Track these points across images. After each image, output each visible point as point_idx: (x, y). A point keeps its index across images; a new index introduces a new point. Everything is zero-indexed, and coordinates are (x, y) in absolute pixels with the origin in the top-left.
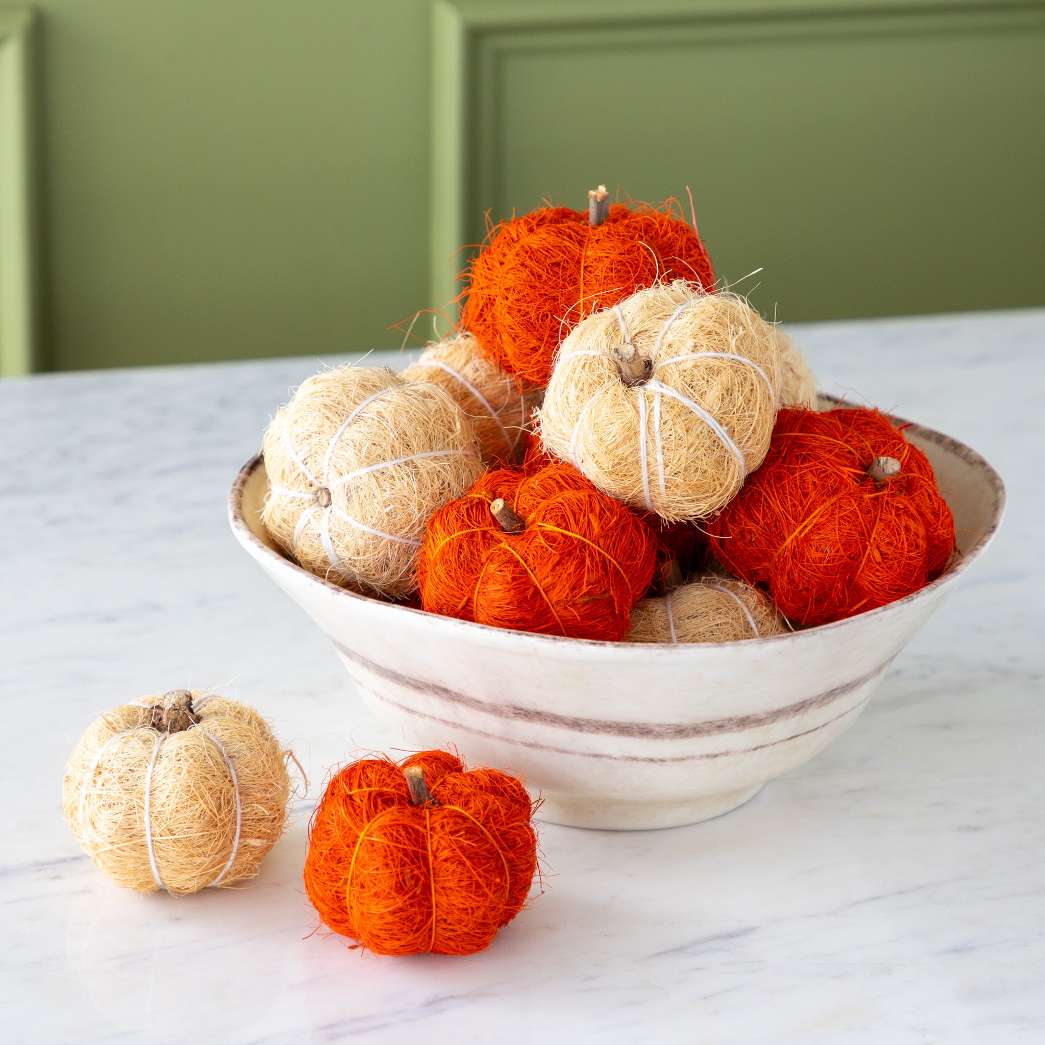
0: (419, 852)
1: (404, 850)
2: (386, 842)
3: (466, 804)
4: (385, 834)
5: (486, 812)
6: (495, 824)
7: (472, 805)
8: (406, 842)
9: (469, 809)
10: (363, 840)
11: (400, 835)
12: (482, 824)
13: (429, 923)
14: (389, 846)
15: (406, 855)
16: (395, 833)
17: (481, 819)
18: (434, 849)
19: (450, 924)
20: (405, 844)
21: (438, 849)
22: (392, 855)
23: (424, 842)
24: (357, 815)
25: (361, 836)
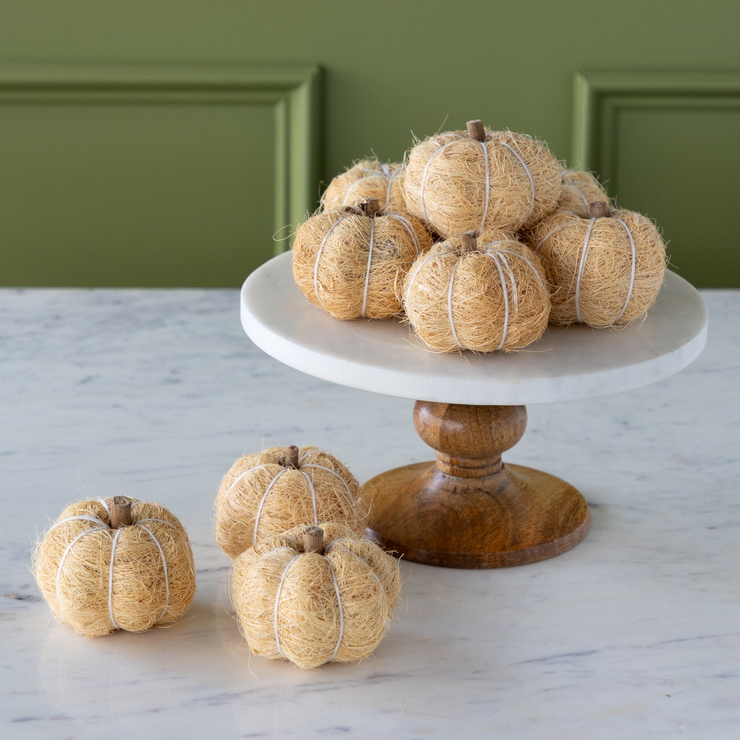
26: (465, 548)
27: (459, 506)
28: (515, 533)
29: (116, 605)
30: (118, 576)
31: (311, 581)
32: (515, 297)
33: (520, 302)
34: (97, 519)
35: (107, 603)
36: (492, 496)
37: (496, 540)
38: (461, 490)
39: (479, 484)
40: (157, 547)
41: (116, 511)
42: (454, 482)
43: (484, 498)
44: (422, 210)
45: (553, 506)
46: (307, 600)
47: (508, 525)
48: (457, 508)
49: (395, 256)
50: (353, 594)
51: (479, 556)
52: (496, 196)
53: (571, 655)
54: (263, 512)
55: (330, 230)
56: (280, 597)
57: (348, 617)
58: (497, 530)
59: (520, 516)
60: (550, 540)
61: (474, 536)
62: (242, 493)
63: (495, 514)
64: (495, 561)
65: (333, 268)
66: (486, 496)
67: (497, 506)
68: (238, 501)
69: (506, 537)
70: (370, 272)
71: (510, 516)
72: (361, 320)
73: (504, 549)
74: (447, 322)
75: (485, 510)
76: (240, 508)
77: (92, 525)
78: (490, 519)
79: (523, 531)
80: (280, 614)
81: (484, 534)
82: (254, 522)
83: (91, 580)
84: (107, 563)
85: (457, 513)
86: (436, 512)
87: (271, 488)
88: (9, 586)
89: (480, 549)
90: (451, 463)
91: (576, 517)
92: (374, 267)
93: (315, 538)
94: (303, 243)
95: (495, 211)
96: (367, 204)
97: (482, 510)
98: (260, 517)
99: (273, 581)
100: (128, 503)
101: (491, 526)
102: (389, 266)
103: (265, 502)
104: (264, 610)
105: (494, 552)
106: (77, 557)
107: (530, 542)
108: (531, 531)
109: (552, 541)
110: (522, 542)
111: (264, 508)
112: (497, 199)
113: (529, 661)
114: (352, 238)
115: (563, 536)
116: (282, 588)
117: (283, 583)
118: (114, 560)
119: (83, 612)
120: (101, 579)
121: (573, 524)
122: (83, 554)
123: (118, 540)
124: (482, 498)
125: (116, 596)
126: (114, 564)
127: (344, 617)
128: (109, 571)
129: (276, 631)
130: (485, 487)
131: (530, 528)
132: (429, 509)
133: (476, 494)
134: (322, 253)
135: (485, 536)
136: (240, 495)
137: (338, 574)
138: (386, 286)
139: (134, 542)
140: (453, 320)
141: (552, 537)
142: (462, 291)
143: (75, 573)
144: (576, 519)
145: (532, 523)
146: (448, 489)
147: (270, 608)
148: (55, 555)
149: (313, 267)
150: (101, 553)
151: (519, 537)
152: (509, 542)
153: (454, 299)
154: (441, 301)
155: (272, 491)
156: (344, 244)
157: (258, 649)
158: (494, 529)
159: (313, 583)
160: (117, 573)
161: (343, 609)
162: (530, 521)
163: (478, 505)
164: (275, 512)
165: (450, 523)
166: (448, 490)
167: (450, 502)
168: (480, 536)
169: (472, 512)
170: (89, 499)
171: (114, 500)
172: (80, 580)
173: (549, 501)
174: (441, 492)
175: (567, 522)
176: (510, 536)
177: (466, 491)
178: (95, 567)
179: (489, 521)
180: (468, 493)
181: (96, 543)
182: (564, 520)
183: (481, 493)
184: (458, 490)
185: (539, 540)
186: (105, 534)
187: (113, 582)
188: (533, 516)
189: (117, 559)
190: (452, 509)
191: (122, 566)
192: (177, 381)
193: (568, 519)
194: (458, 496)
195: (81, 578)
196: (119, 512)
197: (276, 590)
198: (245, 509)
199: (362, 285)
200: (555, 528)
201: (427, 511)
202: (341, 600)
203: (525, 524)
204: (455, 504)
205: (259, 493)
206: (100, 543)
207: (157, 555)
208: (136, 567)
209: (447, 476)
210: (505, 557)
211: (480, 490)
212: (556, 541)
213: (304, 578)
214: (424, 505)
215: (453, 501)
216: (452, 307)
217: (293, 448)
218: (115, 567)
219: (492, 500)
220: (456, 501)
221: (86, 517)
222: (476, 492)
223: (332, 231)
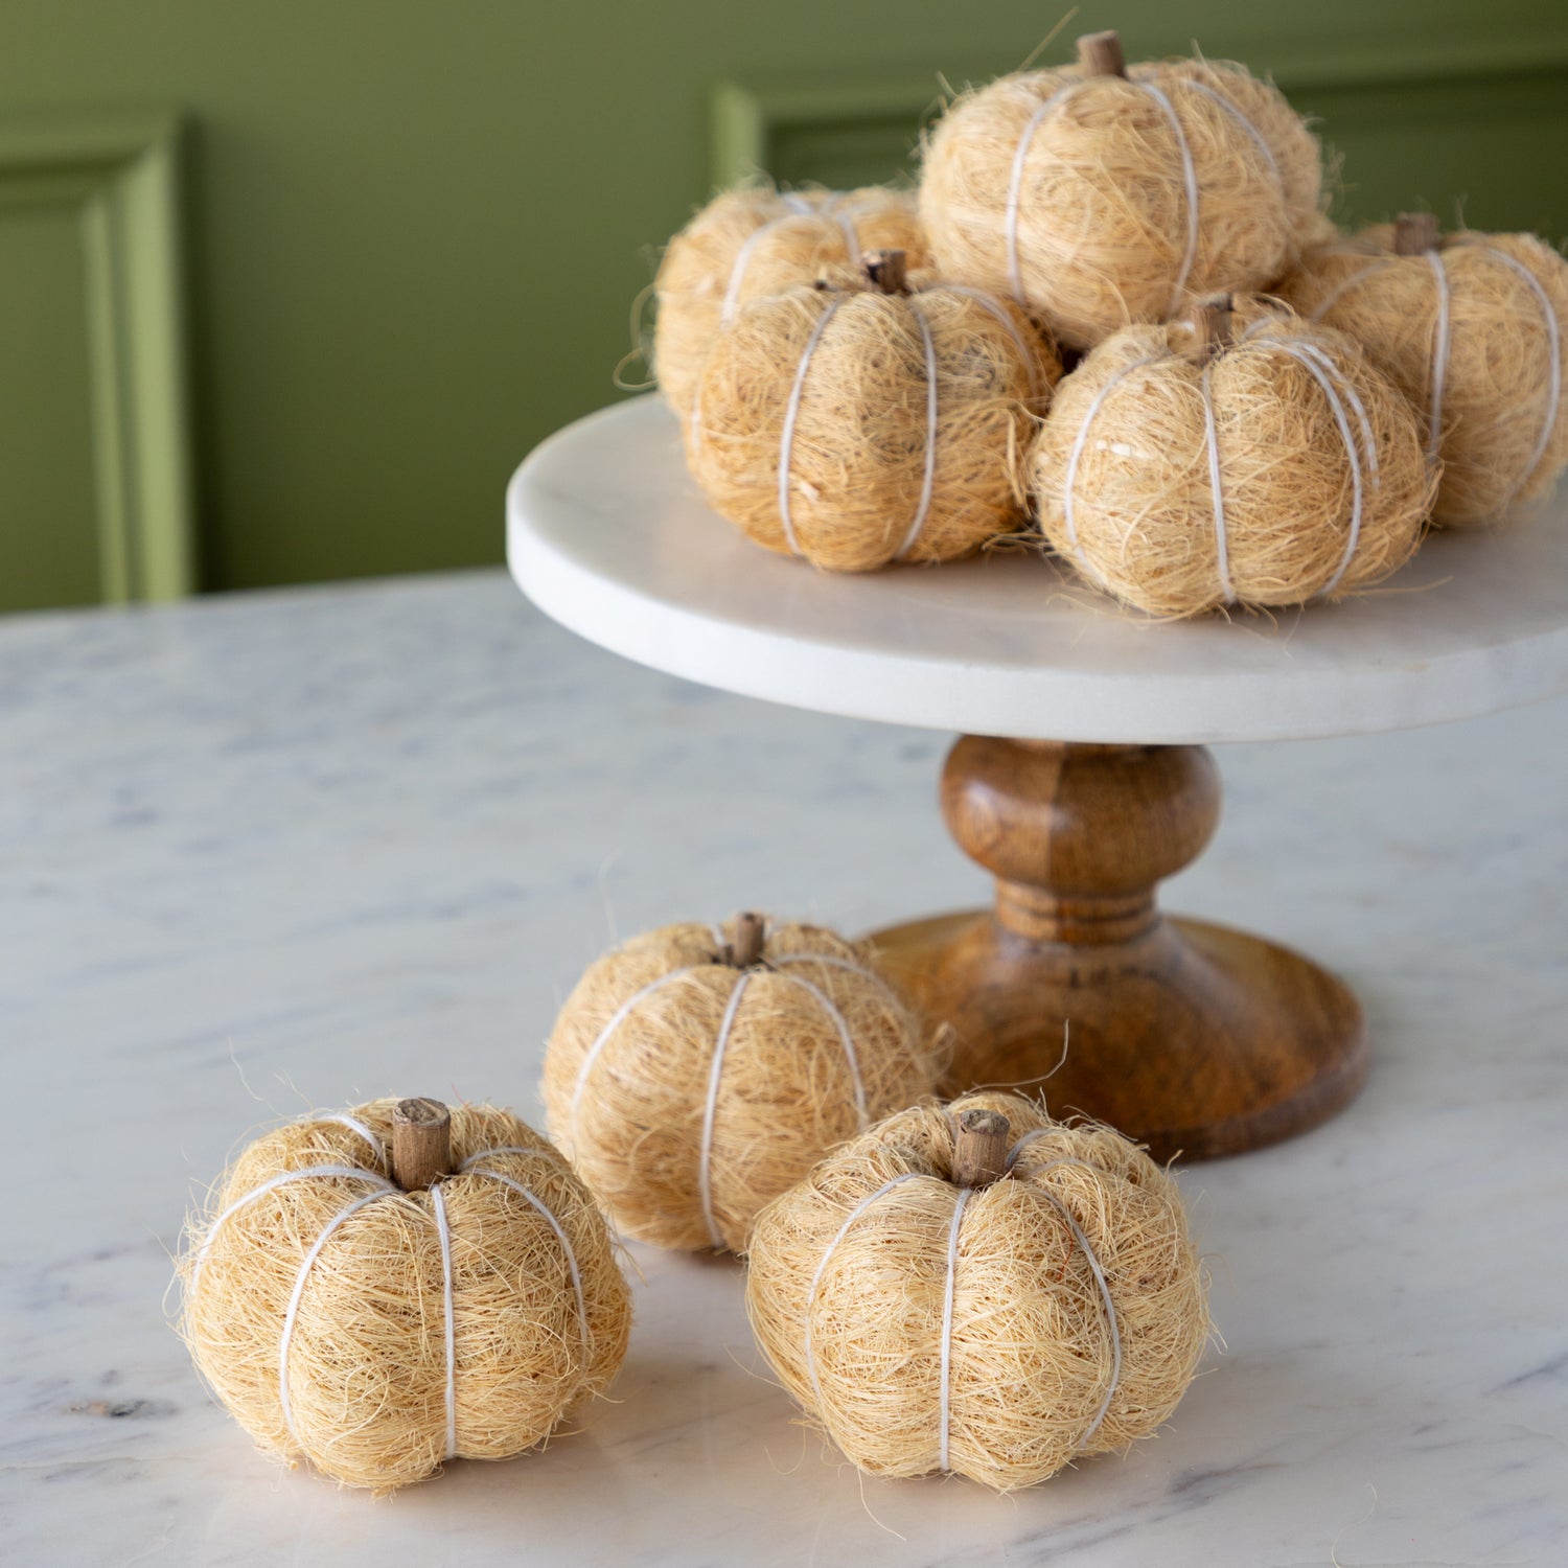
27: (1096, 1016)
29: (466, 1398)
30: (471, 1317)
31: (1040, 1256)
32: (1371, 451)
33: (1381, 462)
34: (358, 1170)
35: (440, 1397)
36: (1165, 983)
38: (1090, 976)
39: (1127, 957)
40: (549, 1224)
41: (418, 1140)
42: (1066, 960)
43: (1147, 989)
44: (1010, 271)
46: (1048, 1309)
48: (1093, 1022)
49: (996, 388)
50: (1139, 1273)
52: (1214, 212)
54: (723, 1092)
55: (814, 337)
56: (953, 1313)
57: (1130, 1337)
61: (1163, 1083)
62: (654, 1052)
65: (846, 435)
66: (1152, 985)
68: (646, 1073)
69: (1236, 1075)
70: (937, 434)
71: (1219, 1024)
72: (898, 565)
74: (1209, 534)
75: (1159, 1018)
76: (656, 1089)
77: (353, 1186)
78: (1179, 1037)
79: (1264, 1057)
80: (959, 1358)
81: (1184, 1077)
82: (699, 1121)
83: (397, 1338)
84: (436, 1288)
85: (1097, 1035)
87: (732, 1028)
88: (66, 1382)
89: (1195, 1114)
90: (1059, 915)
92: (946, 420)
93: (995, 1139)
94: (742, 380)
95: (1215, 249)
96: (883, 266)
97: (1151, 1017)
98: (717, 1107)
99: (926, 1272)
100: (441, 1116)
101: (1190, 1055)
102: (984, 414)
103: (724, 1064)
104: (912, 1352)
105: (1232, 1117)
106: (347, 1281)
108: (1279, 1054)
110: (1279, 1083)
111: (725, 1082)
112: (1214, 219)
114: (885, 348)
116: (955, 1287)
117: (954, 1271)
118: (452, 1273)
119: (382, 1430)
120: (423, 1332)
122: (365, 1270)
123: (447, 1218)
124: (1143, 992)
125: (469, 1373)
126: (455, 1287)
127: (1122, 1341)
128: (441, 1306)
129: (944, 1404)
130: (1143, 963)
131: (1273, 1047)
132: (1023, 1033)
133: (1128, 982)
134: (802, 398)
135: (1189, 1078)
136: (649, 1055)
137: (1089, 1229)
138: (981, 467)
139: (495, 1217)
140: (1226, 526)
142: (1250, 447)
143: (347, 1326)
145: (1269, 1036)
147: (927, 1345)
148: (267, 1284)
149: (776, 438)
150: (415, 1260)
151: (1265, 1071)
152: (1249, 1085)
153: (1225, 471)
154: (1190, 480)
155: (736, 1035)
156: (870, 366)
157: (876, 1459)
158: (1198, 1059)
159: (1045, 1260)
160: (467, 1309)
161: (1117, 1317)
162: (1265, 1033)
163: (1140, 1009)
164: (761, 1089)
168: (1176, 1081)
169: (1132, 1027)
170: (307, 1119)
171: (404, 1112)
172: (366, 1344)
174: (1035, 986)
176: (1244, 1074)
178: (400, 1302)
179: (1180, 1041)
180: (1108, 981)
181: (390, 1235)
183: (1139, 978)
184: (1083, 977)
186: (402, 1205)
187: (456, 1335)
189: (459, 1271)
191: (476, 1290)
192: (149, 816)
194: (1085, 993)
195: (366, 1337)
196: (425, 1141)
197: (939, 1294)
198: (669, 1090)
199: (919, 472)
201: (1019, 1039)
202: (1111, 1294)
203: (1258, 1040)
204: (1088, 1014)
205: (704, 1046)
206: (404, 1235)
207: (553, 1243)
208: (515, 1285)
209: (1047, 948)
210: (1258, 1125)
211: (1133, 971)
212: (1344, 1069)
213: (1020, 1251)
214: (1003, 1024)
216: (1224, 491)
217: (750, 918)
218: (458, 1295)
219: (1168, 993)
221: (329, 1169)
222: (1127, 977)
223: (819, 339)
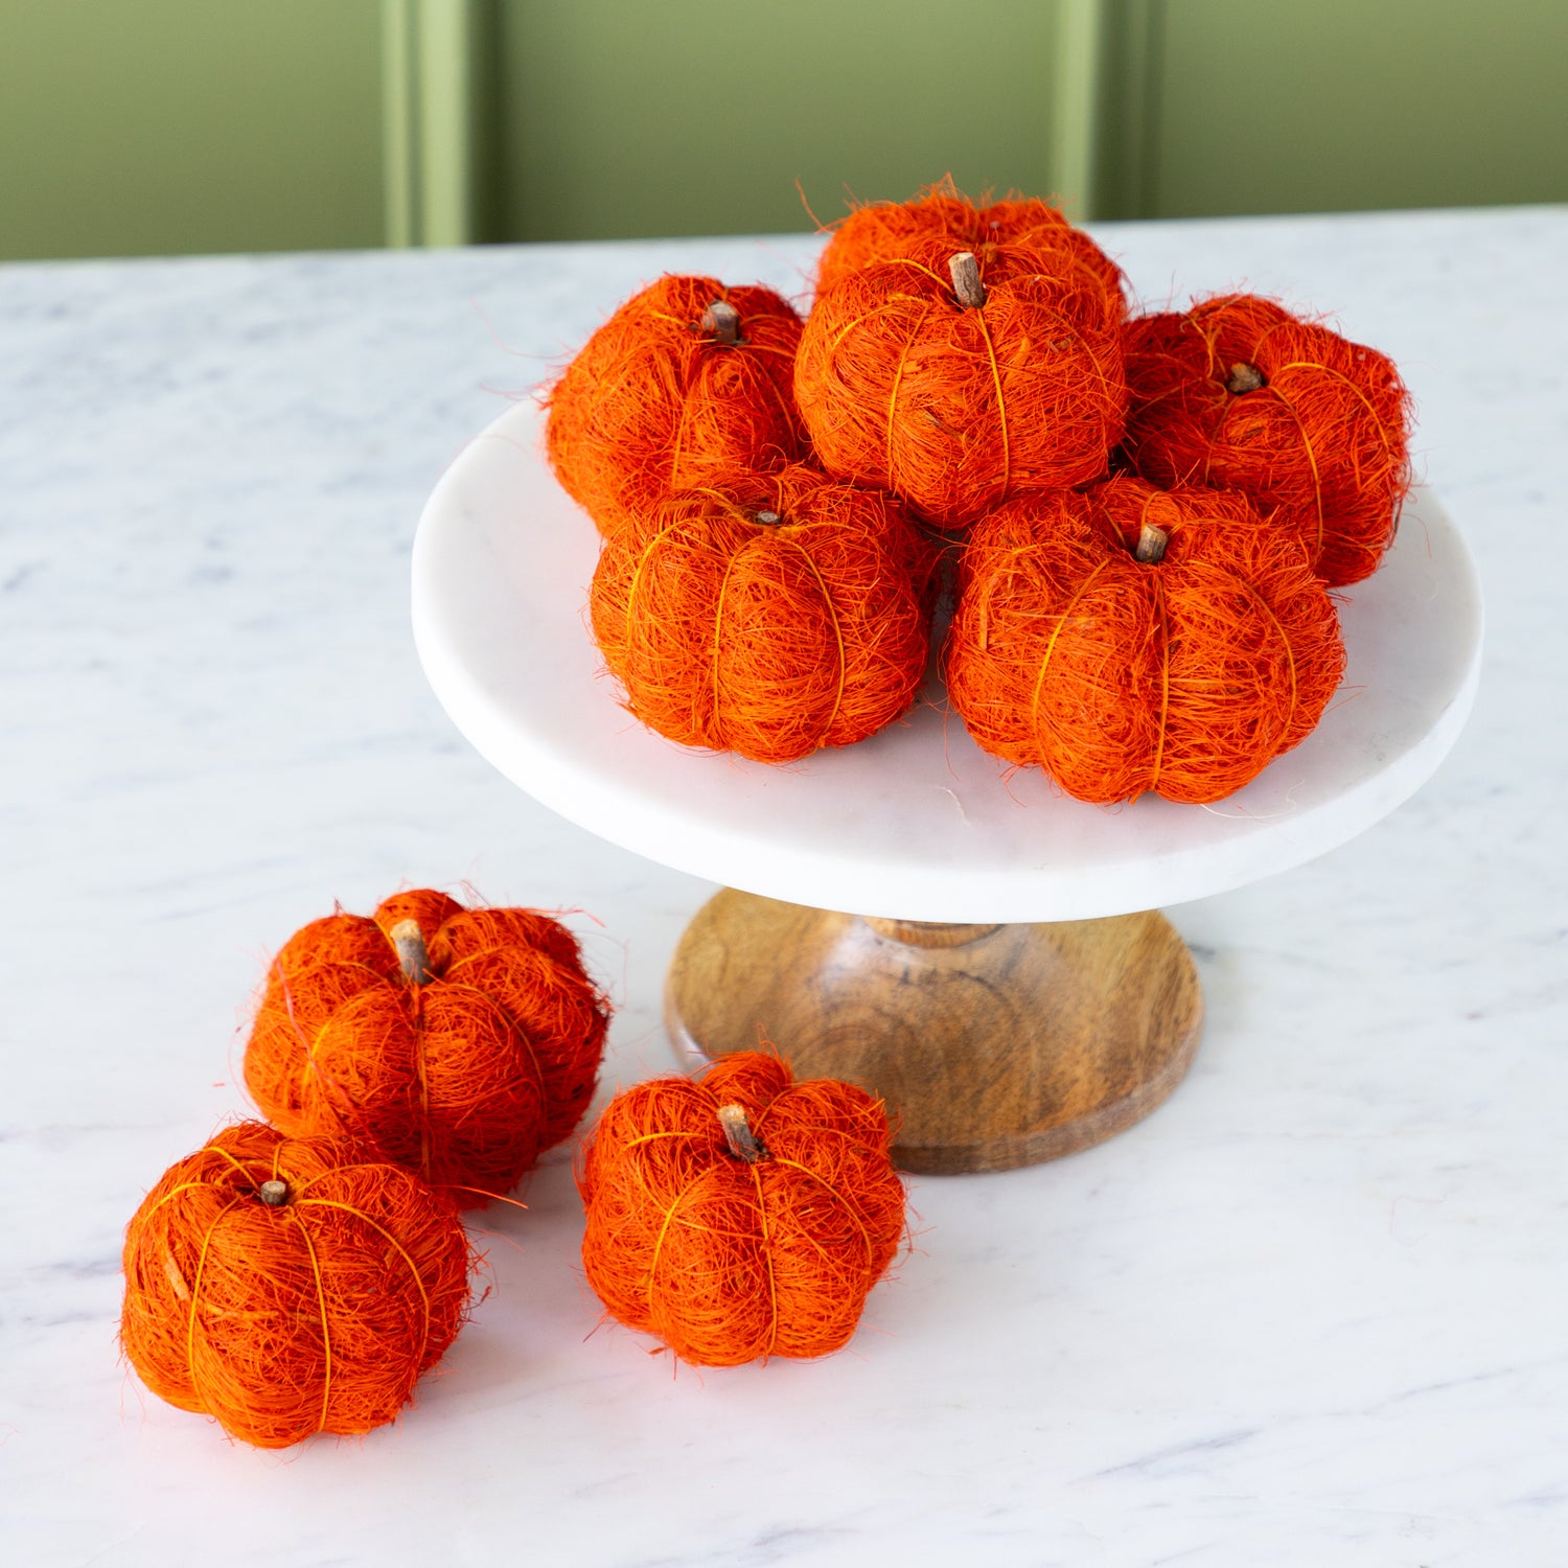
0: (751, 1240)
1: (732, 1238)
2: (706, 1229)
3: (809, 1156)
4: (703, 1216)
5: (838, 1170)
6: (851, 1186)
7: (817, 1159)
8: (734, 1226)
9: (813, 1165)
10: (671, 1223)
11: (725, 1217)
12: (833, 1187)
13: (768, 1330)
14: (711, 1236)
15: (735, 1247)
16: (717, 1214)
17: (832, 1179)
18: (773, 1233)
19: (797, 1330)
20: (732, 1230)
21: (777, 1232)
22: (715, 1247)
23: (757, 1223)
24: (660, 1184)
25: (669, 1215)
26: (939, 1129)
27: (917, 1015)
28: (1047, 1079)
36: (991, 987)
37: (1004, 1104)
38: (921, 976)
39: (960, 960)
42: (904, 956)
43: (972, 992)
45: (1124, 988)
47: (1028, 1058)
48: (911, 1019)
51: (970, 1148)
53: (1198, 1446)
58: (1006, 1075)
59: (1055, 1032)
60: (1123, 1092)
61: (955, 1094)
63: (999, 1031)
64: (1005, 1158)
66: (977, 989)
67: (1001, 1011)
69: (1026, 1094)
71: (1032, 1033)
73: (1024, 1127)
75: (976, 1024)
78: (987, 1045)
79: (1063, 1073)
81: (977, 1088)
85: (912, 1033)
86: (865, 1029)
89: (971, 1131)
91: (1175, 1014)
97: (967, 1022)
101: (992, 1066)
105: (1003, 1138)
107: (1081, 1105)
108: (1080, 1071)
109: (1128, 1095)
110: (1062, 1105)
113: (1108, 1471)
115: (1152, 1078)
121: (1169, 1040)
124: (967, 994)
130: (974, 967)
131: (1078, 1062)
132: (850, 1020)
133: (955, 985)
135: (980, 1092)
141: (1129, 1084)
144: (1177, 1022)
145: (1079, 1049)
146: (892, 971)
151: (1056, 1090)
152: (1034, 1106)
158: (997, 1071)
162: (1078, 1043)
163: (959, 1012)
165: (900, 1061)
166: (890, 976)
167: (895, 1005)
168: (968, 1092)
169: (947, 1029)
173: (1112, 975)
174: (874, 978)
175: (1158, 1034)
176: (1035, 1092)
177: (930, 978)
179: (987, 1051)
180: (936, 983)
182: (1150, 1029)
183: (966, 981)
184: (914, 977)
185: (1100, 1095)
188: (1081, 1028)
190: (902, 1022)
192: (223, 575)
193: (1159, 1024)
194: (912, 990)
200: (1132, 1057)
201: (844, 1026)
203: (1066, 1054)
204: (908, 1010)
209: (888, 942)
210: (1029, 1146)
211: (962, 974)
212: (1137, 1094)
214: (835, 1008)
215: (903, 1004)
219: (990, 997)
220: (910, 1002)
222: (955, 980)
